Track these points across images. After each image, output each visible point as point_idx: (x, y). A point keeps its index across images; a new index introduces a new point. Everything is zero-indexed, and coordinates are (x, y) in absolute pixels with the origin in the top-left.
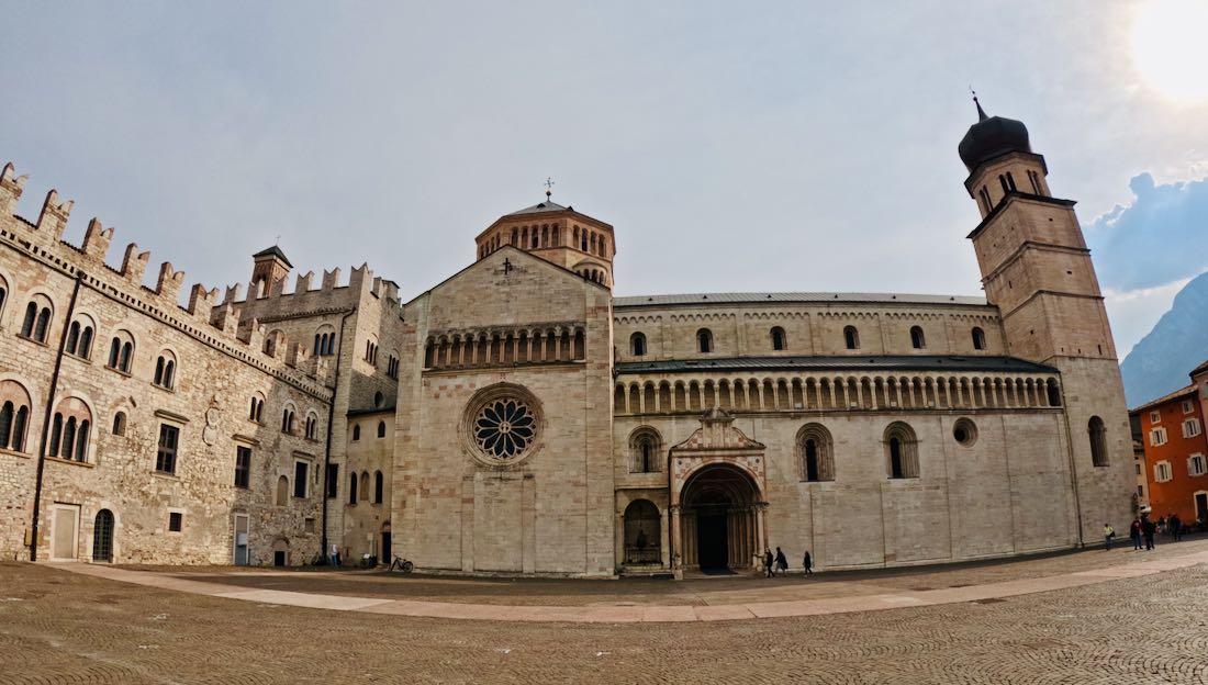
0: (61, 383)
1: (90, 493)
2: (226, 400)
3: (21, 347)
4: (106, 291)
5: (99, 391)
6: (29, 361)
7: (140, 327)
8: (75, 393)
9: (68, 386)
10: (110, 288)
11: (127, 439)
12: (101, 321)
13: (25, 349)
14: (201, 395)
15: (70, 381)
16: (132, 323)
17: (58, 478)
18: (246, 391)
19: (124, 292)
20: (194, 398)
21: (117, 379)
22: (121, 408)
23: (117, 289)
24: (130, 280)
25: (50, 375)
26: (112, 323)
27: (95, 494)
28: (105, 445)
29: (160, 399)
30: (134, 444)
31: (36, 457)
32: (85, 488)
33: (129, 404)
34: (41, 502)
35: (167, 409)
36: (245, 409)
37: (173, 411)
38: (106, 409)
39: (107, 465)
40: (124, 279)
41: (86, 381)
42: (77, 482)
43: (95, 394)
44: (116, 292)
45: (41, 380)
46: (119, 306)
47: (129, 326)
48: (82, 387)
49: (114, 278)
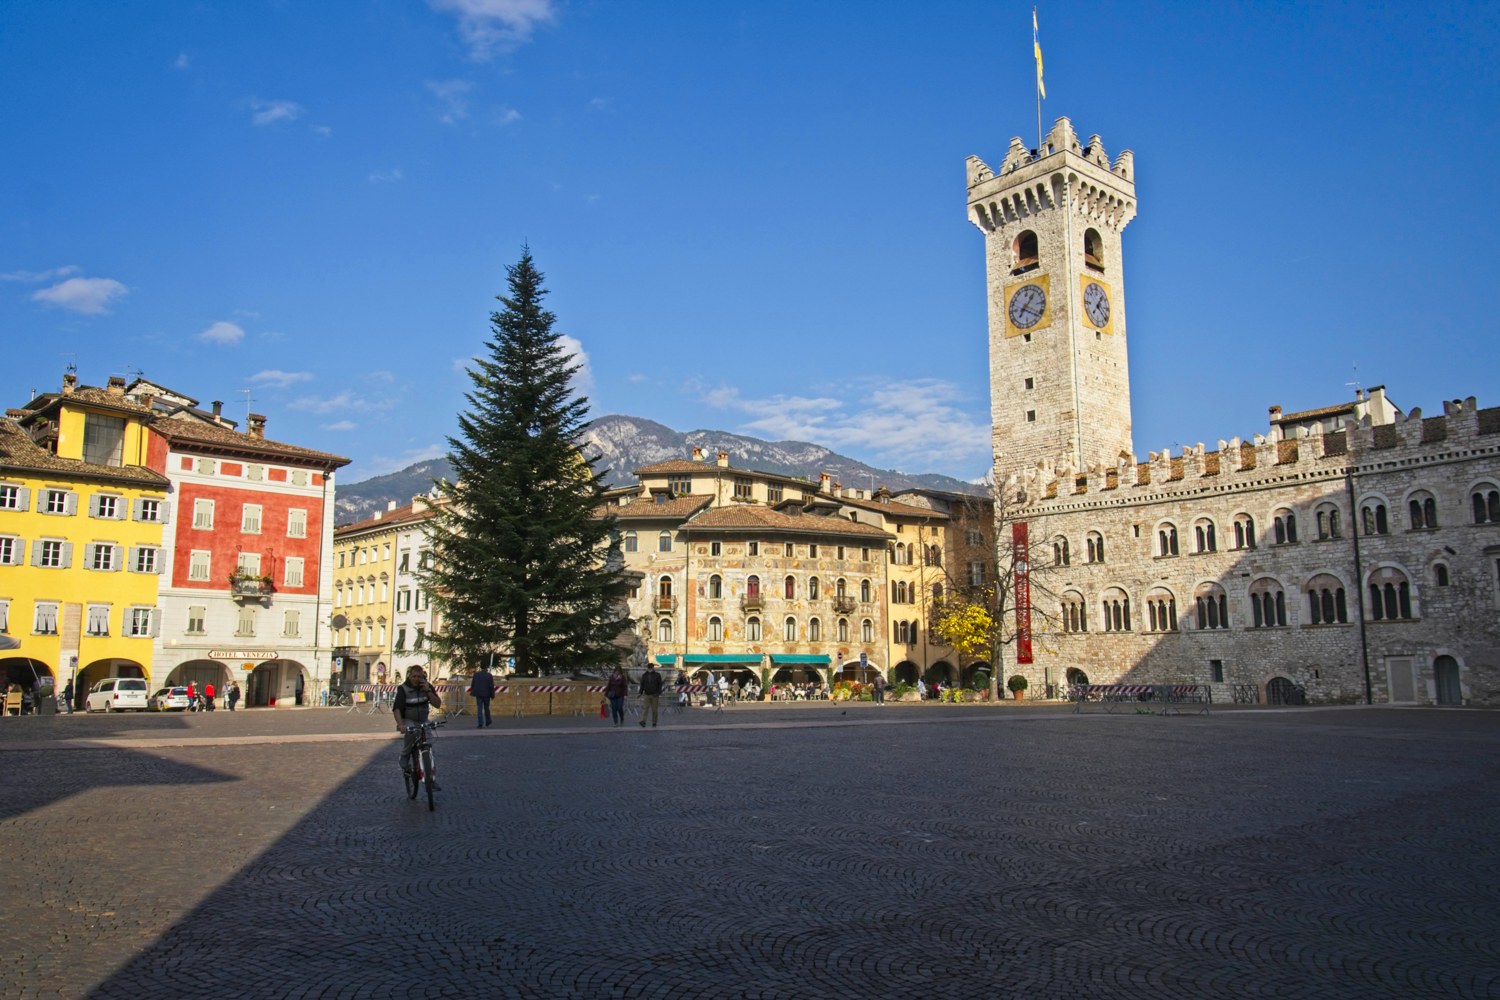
0: (1365, 561)
1: (1421, 644)
3: (1320, 548)
4: (1383, 469)
5: (1408, 554)
6: (1331, 556)
7: (1435, 480)
8: (1381, 564)
9: (1373, 561)
10: (1386, 464)
11: (1453, 586)
12: (1388, 495)
13: (1324, 548)
15: (1373, 556)
16: (1425, 481)
17: (1384, 635)
19: (1403, 459)
21: (1424, 537)
22: (1438, 561)
23: (1394, 461)
24: (1405, 445)
25: (1352, 559)
26: (1400, 492)
27: (1427, 644)
28: (1428, 599)
29: (1488, 536)
30: (1464, 590)
31: (1358, 623)
32: (1414, 640)
33: (1445, 554)
34: (1369, 658)
38: (1421, 567)
39: (1435, 615)
40: (1398, 448)
41: (1391, 550)
42: (1405, 635)
43: (1403, 558)
44: (1394, 464)
45: (1345, 565)
46: (1403, 475)
47: (1420, 484)
48: (1387, 557)
49: (1388, 454)
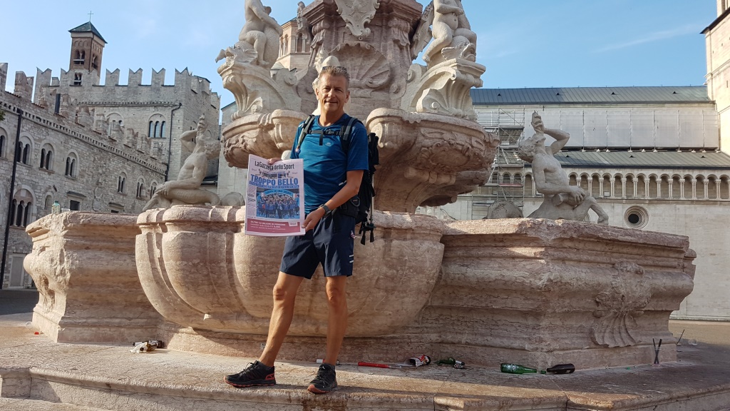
0: (16, 181)
2: (105, 180)
4: (35, 120)
5: (37, 184)
7: (56, 140)
8: (23, 186)
9: (19, 183)
10: (37, 117)
12: (34, 139)
14: (91, 179)
15: (21, 179)
16: (52, 139)
17: (15, 238)
18: (116, 173)
19: (45, 119)
20: (87, 181)
21: (45, 175)
22: (49, 193)
23: (41, 117)
24: (47, 110)
25: (9, 177)
26: (40, 140)
29: (69, 185)
31: (4, 226)
33: (53, 190)
34: (7, 253)
35: (73, 191)
36: (115, 185)
37: (76, 192)
38: (41, 195)
41: (29, 178)
42: (25, 240)
43: (34, 186)
44: (40, 119)
45: (5, 181)
46: (43, 129)
47: (50, 141)
48: (27, 182)
49: (38, 111)
